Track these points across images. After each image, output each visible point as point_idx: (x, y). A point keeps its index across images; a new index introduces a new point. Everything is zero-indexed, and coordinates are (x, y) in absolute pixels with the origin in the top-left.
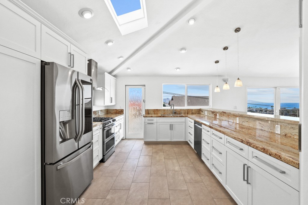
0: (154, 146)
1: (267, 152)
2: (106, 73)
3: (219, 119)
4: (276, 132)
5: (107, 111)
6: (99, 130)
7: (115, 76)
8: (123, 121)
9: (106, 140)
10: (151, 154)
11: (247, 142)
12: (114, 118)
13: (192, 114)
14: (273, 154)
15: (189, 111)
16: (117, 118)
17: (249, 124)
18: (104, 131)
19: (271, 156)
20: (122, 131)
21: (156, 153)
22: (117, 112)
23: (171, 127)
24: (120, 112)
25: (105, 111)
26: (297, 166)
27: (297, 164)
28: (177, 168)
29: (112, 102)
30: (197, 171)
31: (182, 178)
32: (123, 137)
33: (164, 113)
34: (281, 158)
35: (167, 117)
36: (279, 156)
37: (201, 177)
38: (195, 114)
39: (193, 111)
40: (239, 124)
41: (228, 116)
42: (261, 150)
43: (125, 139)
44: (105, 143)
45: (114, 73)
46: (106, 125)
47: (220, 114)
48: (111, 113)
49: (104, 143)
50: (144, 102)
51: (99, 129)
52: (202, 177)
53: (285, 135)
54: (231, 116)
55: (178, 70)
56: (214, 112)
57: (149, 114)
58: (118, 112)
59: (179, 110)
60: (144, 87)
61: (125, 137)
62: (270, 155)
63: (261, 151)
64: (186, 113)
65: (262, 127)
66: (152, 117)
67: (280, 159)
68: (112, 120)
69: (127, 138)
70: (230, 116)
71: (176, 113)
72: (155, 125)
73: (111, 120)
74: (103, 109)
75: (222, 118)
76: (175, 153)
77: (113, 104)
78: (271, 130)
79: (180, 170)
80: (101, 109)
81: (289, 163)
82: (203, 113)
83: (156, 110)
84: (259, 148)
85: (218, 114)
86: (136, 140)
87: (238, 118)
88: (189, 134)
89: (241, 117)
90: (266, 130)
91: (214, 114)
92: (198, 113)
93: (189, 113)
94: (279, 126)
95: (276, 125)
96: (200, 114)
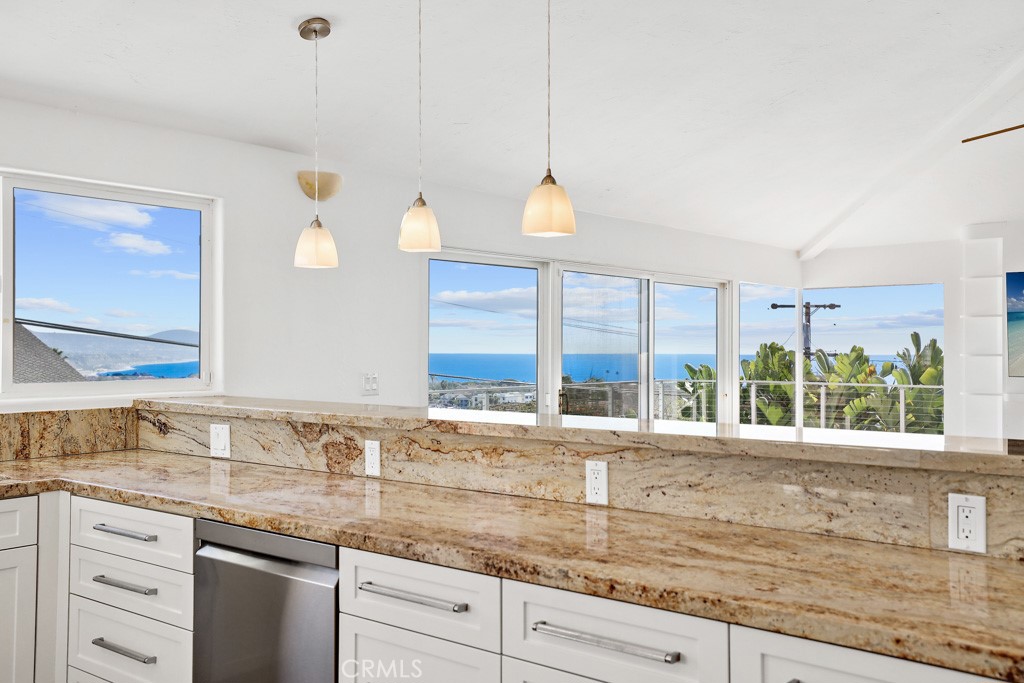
3: (381, 480)
4: (954, 543)
13: (68, 453)
15: (35, 434)
17: (709, 504)
38: (93, 453)
39: (78, 430)
40: (609, 507)
41: (495, 451)
47: (392, 436)
54: (522, 455)
56: (326, 428)
65: (831, 516)
70: (509, 458)
75: (413, 471)
78: (905, 533)
85: (371, 448)
89: (629, 455)
90: (869, 535)
91: (318, 446)
92: (115, 438)
93: (44, 452)
94: (978, 502)
95: (950, 495)
96: (137, 448)
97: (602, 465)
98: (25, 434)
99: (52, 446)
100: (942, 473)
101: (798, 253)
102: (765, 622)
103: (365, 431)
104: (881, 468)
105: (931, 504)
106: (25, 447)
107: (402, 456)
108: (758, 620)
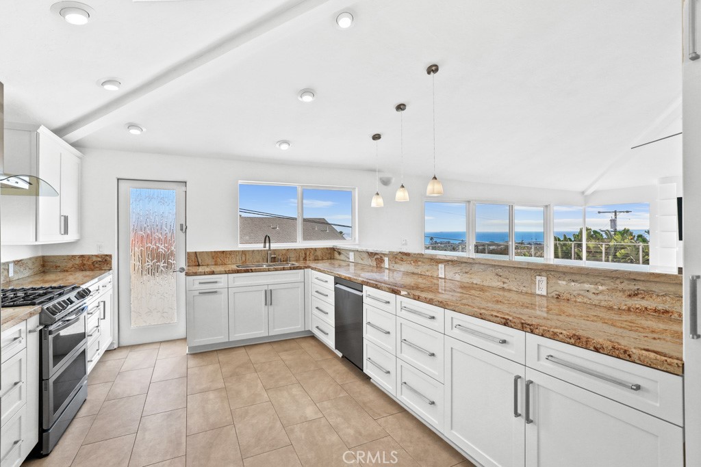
0: (222, 357)
1: (587, 344)
2: (43, 131)
3: (389, 269)
4: (538, 292)
5: (44, 261)
6: (24, 341)
7: (75, 145)
8: (111, 292)
9: (55, 372)
10: (220, 385)
11: (522, 324)
12: (84, 287)
13: (316, 259)
14: (607, 347)
15: (308, 254)
16: (91, 285)
17: (471, 278)
18: (47, 339)
19: (599, 352)
20: (107, 326)
21: (236, 375)
22: (84, 265)
23: (269, 298)
24: (100, 264)
25: (33, 263)
26: (679, 369)
27: (679, 366)
28: (310, 412)
29: (66, 232)
30: (362, 407)
31: (335, 438)
32: (112, 344)
33: (245, 262)
34: (629, 356)
35: (256, 271)
36: (625, 352)
37: (379, 421)
38: (322, 259)
39: (319, 253)
40: (445, 279)
41: (416, 261)
42: (568, 340)
43: (119, 347)
44: (51, 381)
45: (75, 135)
46: (54, 313)
47: (391, 256)
48: (59, 270)
49: (47, 385)
50: (182, 230)
51: (23, 335)
52: (382, 421)
53: (557, 298)
54: (423, 262)
55: (284, 147)
56: (376, 254)
57: (199, 265)
58: (90, 263)
59: (284, 252)
60: (184, 189)
61: (116, 342)
62: (597, 350)
63: (568, 343)
64: (301, 259)
65: (504, 283)
66: (213, 273)
67: (628, 358)
68: (75, 293)
69: (124, 342)
70: (420, 263)
71: (278, 261)
72: (222, 298)
73: (72, 295)
74: (25, 255)
75: (396, 267)
76: (289, 367)
77: (72, 236)
78: (524, 289)
79: (321, 415)
80: (19, 258)
81: (654, 366)
82: (342, 257)
83: (220, 252)
84: (561, 336)
85: (386, 259)
86: (156, 346)
87: (441, 266)
88: (316, 312)
89: (450, 263)
90: (514, 289)
91: (374, 259)
92: (328, 256)
93: (311, 259)
94: (544, 279)
95: (537, 277)
96: (334, 259)
97: (443, 266)
98: (305, 254)
99: (312, 258)
100: (535, 270)
101: (583, 193)
102: (452, 308)
103: (384, 254)
104: (518, 268)
105: (532, 279)
106: (306, 257)
107: (394, 262)
108: (450, 308)
